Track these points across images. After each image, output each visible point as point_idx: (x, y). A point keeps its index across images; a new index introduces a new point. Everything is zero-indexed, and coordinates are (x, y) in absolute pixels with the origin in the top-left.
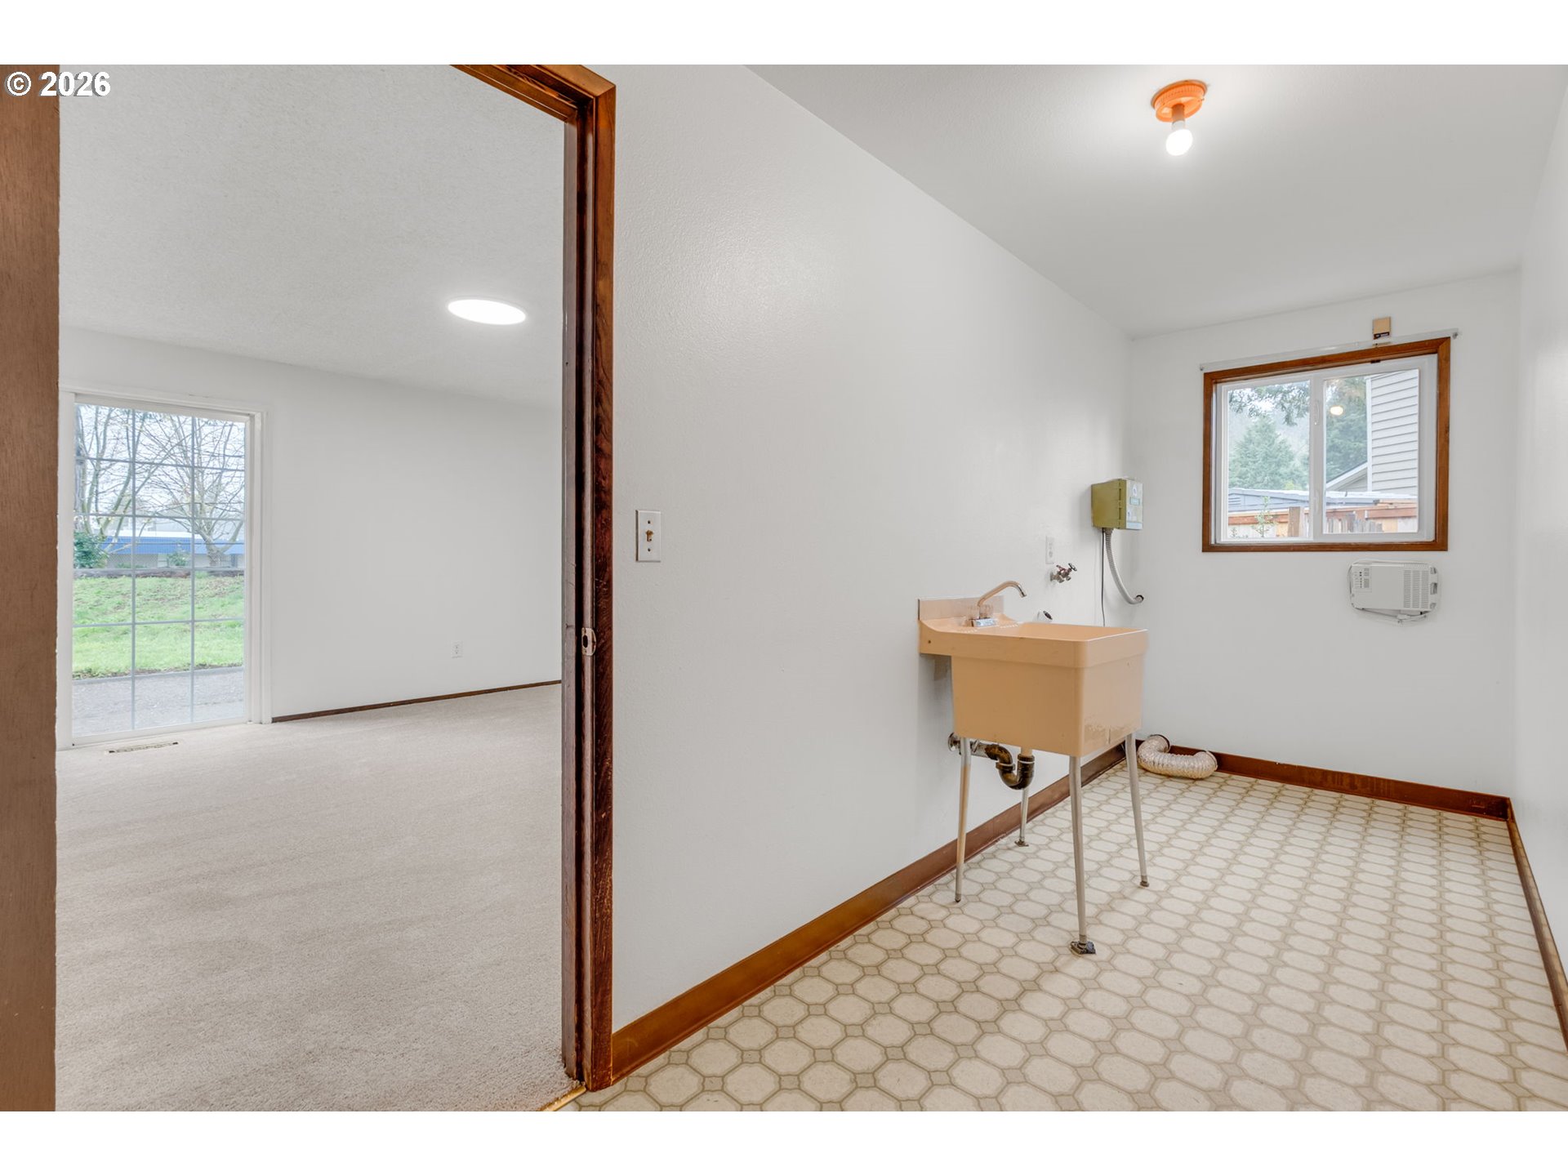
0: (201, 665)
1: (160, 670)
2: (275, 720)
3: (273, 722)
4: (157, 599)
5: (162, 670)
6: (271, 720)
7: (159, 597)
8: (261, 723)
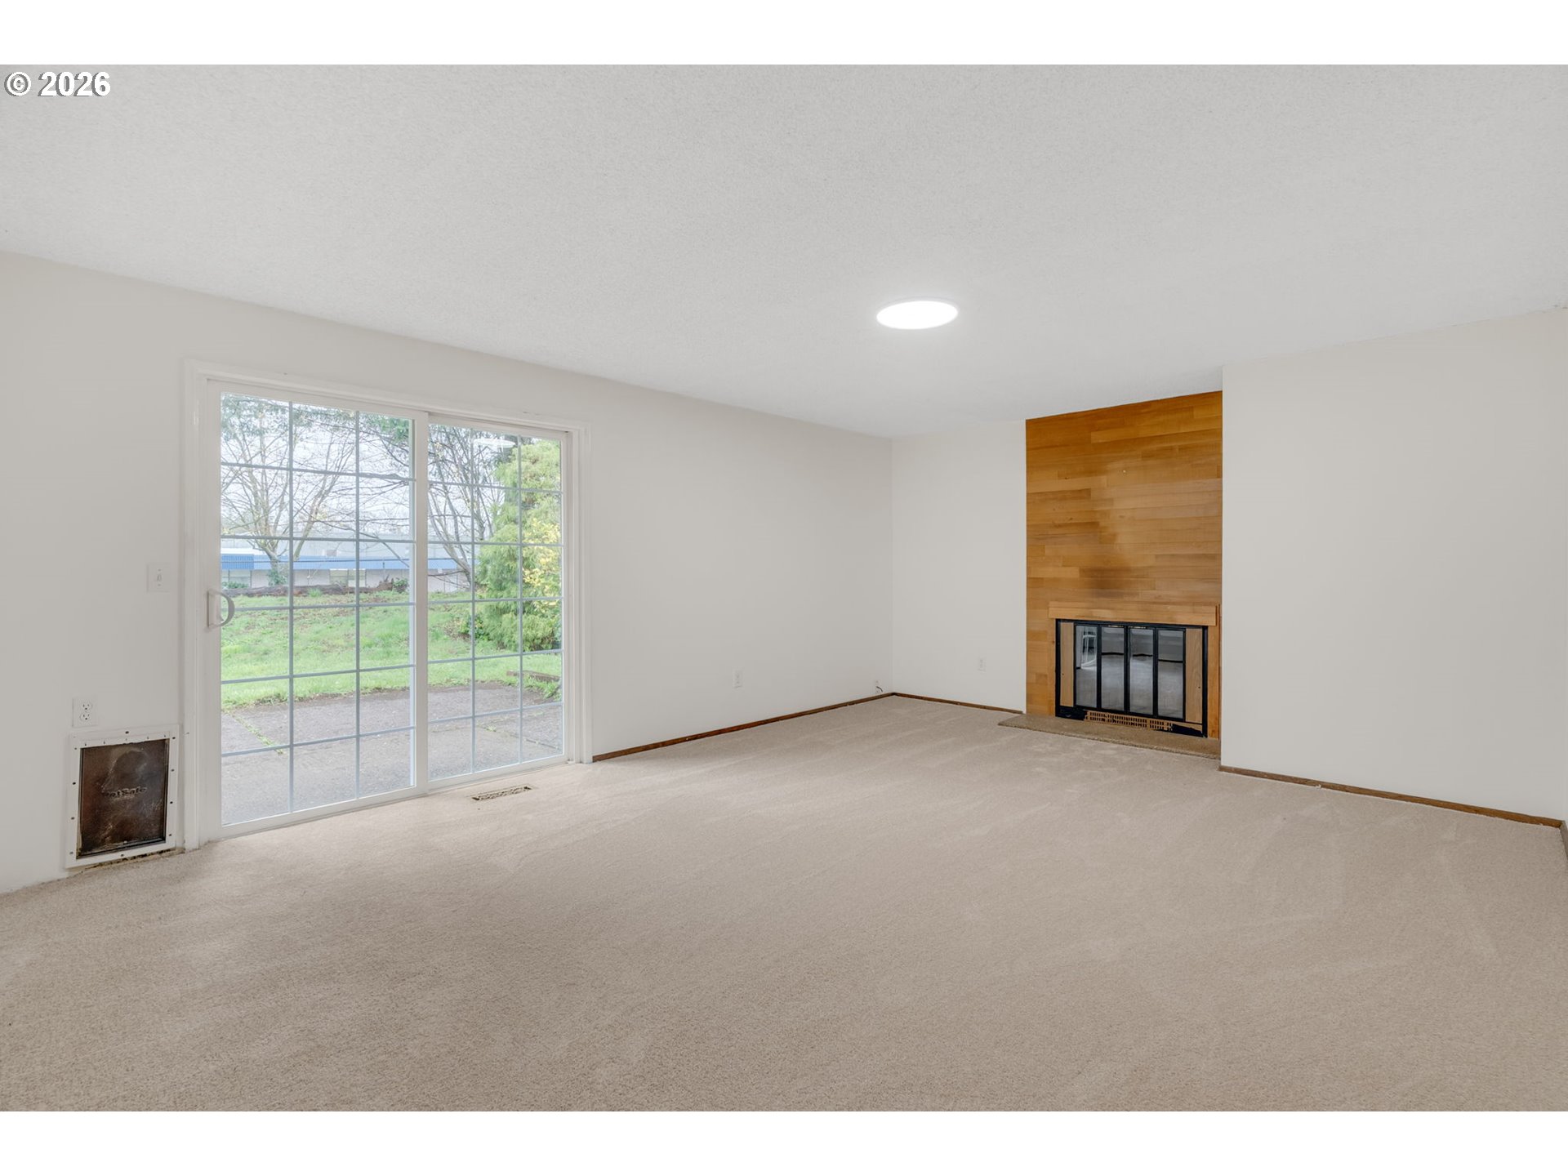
0: (377, 688)
1: (340, 694)
2: (597, 759)
3: (594, 762)
4: (283, 619)
5: (343, 693)
6: (592, 760)
7: (283, 616)
8: (581, 762)
